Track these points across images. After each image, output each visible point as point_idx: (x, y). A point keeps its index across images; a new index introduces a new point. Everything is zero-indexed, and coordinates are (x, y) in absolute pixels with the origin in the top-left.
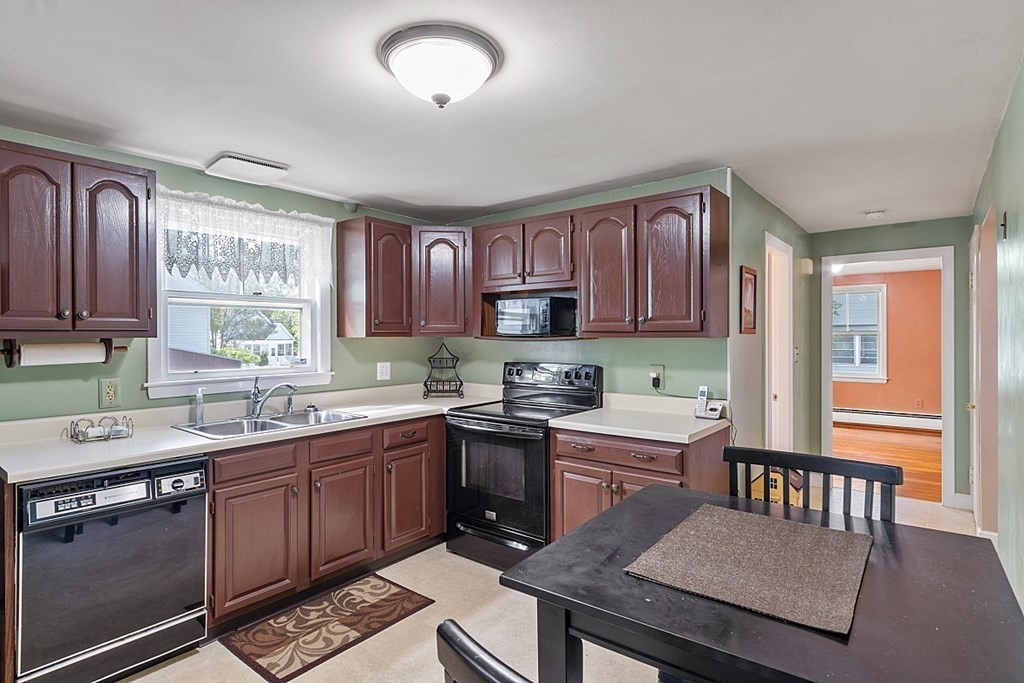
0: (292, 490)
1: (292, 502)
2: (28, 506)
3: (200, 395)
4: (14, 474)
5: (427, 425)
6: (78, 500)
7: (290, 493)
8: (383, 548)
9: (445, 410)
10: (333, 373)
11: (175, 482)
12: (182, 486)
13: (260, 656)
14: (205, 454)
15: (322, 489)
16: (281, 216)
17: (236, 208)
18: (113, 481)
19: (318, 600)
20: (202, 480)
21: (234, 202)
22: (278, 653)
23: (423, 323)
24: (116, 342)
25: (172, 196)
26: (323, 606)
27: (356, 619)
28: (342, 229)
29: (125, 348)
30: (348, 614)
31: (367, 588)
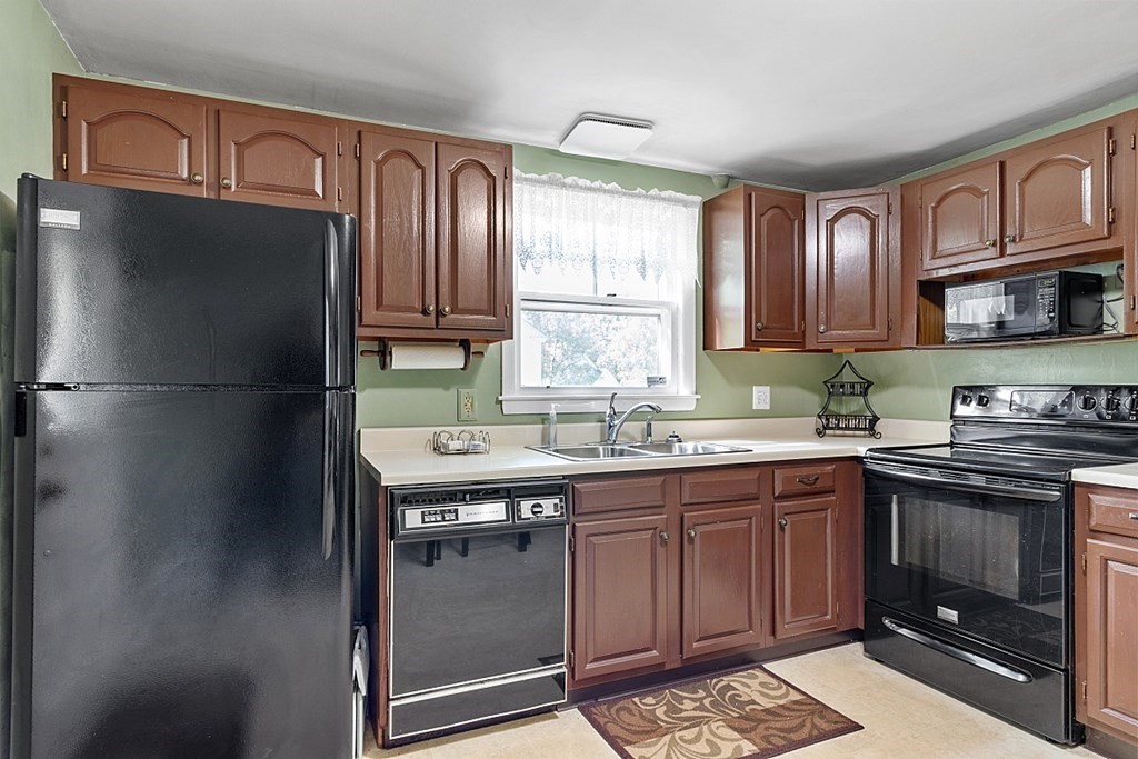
0: (662, 537)
1: (661, 551)
2: (399, 513)
3: (553, 412)
4: (388, 475)
5: (834, 470)
6: (443, 512)
7: (658, 539)
8: (773, 633)
9: (862, 450)
10: (699, 396)
11: (534, 506)
12: (541, 512)
13: (629, 743)
14: (565, 477)
15: (697, 540)
16: (639, 196)
17: (590, 189)
18: (473, 497)
19: (691, 686)
20: (562, 507)
21: (588, 183)
22: (649, 745)
23: (822, 328)
24: (474, 348)
25: (526, 179)
26: (698, 696)
27: (747, 725)
28: (709, 210)
29: (482, 353)
30: (736, 715)
31: (754, 683)
